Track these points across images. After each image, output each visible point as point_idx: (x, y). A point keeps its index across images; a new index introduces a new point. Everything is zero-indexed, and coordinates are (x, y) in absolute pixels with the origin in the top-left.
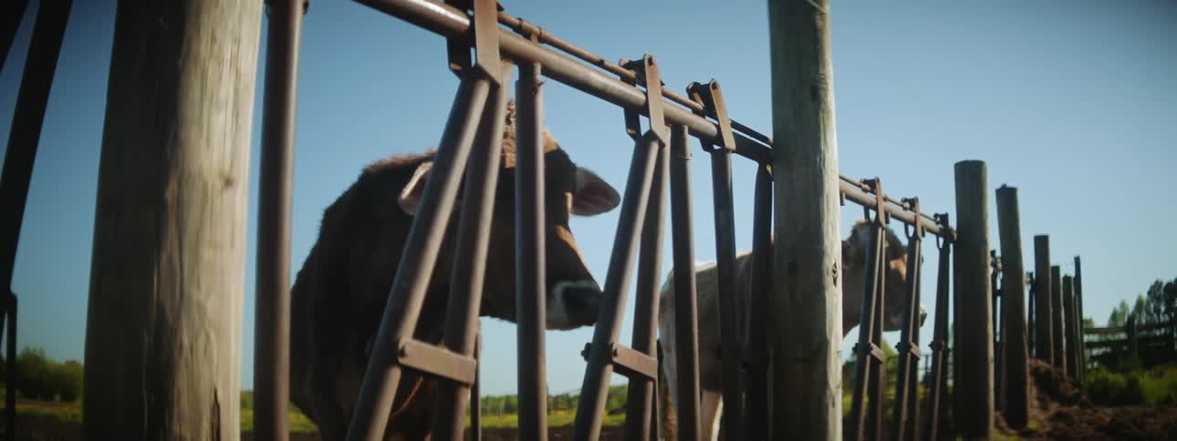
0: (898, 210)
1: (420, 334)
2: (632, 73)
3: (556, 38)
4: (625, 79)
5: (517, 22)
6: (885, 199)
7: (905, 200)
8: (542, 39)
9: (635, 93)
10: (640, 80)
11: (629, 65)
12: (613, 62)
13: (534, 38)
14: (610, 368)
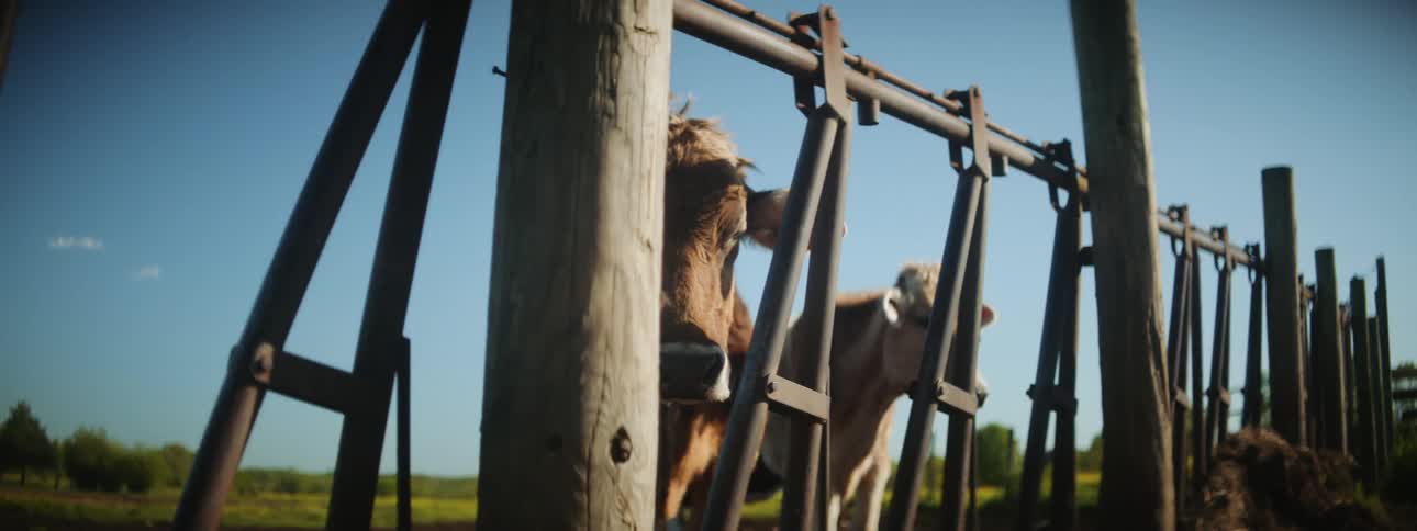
0: (1206, 240)
1: (781, 373)
2: (957, 104)
3: (890, 74)
4: (950, 111)
5: (856, 59)
6: (1193, 229)
7: (1214, 229)
8: (879, 76)
9: (959, 125)
10: (965, 112)
11: (953, 96)
12: (939, 96)
13: (871, 74)
14: (935, 406)
